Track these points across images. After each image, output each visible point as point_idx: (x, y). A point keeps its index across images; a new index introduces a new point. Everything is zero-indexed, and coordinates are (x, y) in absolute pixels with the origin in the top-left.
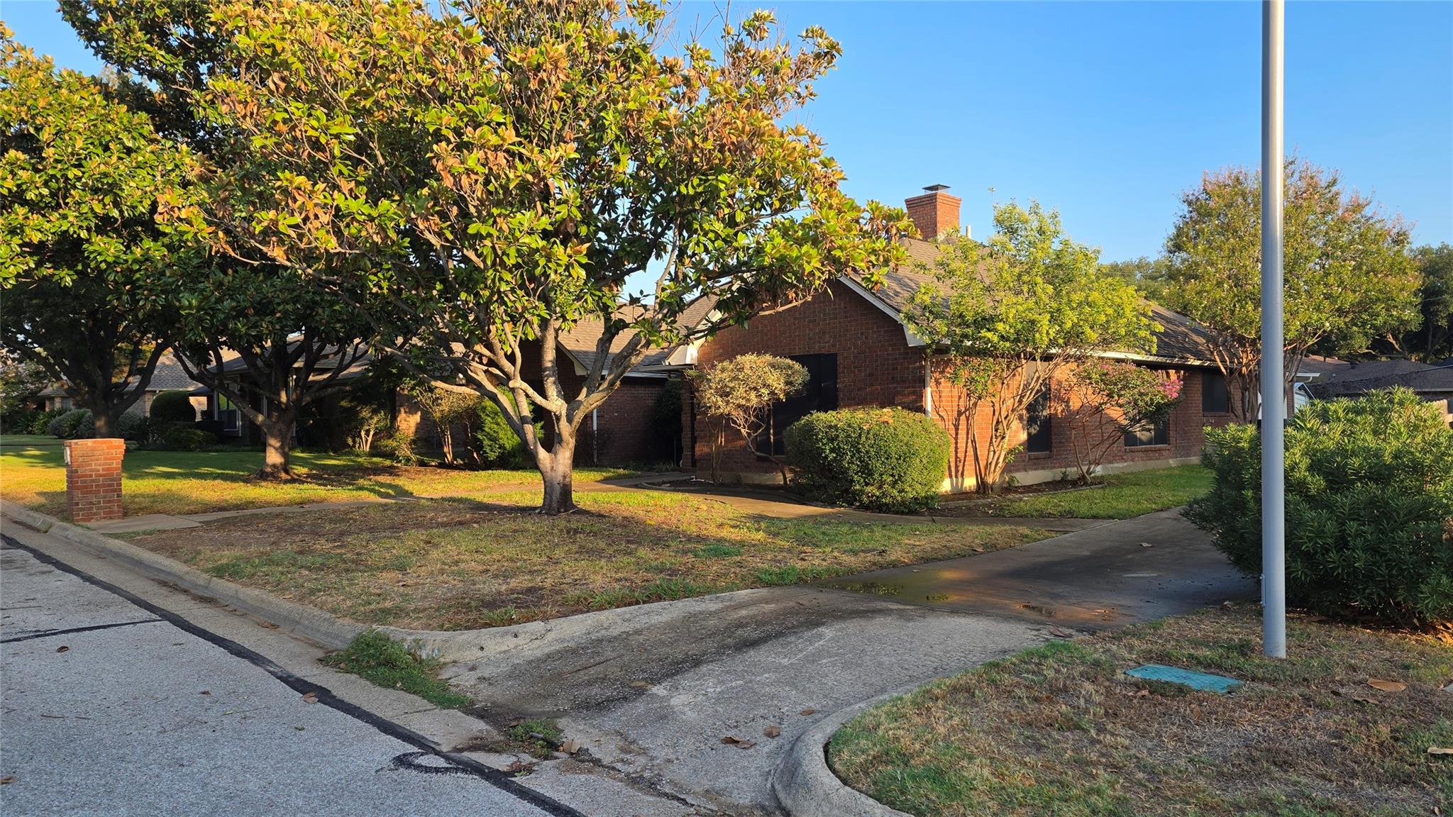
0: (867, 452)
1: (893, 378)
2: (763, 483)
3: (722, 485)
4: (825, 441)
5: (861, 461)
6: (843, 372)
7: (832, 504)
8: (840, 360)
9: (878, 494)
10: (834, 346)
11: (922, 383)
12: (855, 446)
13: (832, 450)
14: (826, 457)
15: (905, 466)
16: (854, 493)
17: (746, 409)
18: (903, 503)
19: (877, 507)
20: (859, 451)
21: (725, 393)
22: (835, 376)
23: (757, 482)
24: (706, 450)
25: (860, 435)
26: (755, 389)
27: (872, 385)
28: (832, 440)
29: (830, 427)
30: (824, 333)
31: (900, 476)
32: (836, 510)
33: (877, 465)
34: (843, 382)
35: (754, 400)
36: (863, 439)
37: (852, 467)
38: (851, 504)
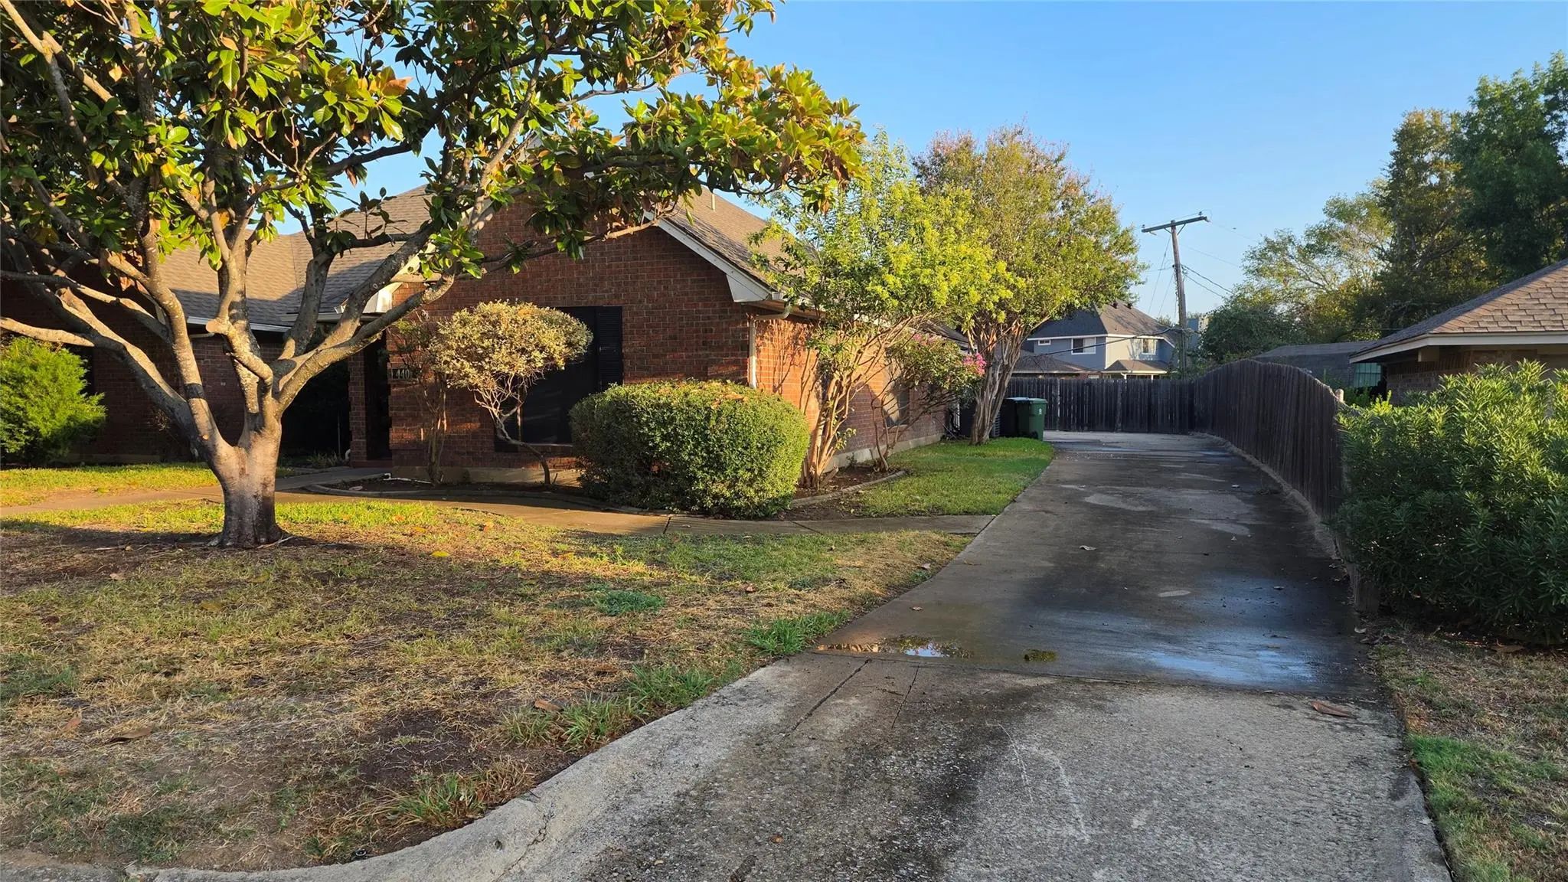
0: (719, 440)
1: (704, 343)
2: (507, 481)
3: (444, 485)
4: (652, 425)
5: (708, 452)
6: (632, 333)
7: (655, 508)
8: (626, 316)
9: (728, 494)
10: (617, 296)
11: (745, 349)
12: (702, 434)
13: (665, 438)
14: (656, 446)
15: (767, 457)
16: (694, 494)
17: (501, 379)
18: (759, 506)
19: (725, 511)
20: (706, 439)
21: (474, 356)
22: (619, 339)
23: (496, 480)
24: (408, 436)
25: (708, 418)
26: (523, 351)
27: (674, 351)
28: (664, 424)
29: (658, 406)
30: (602, 279)
31: (761, 470)
32: (663, 518)
33: (731, 457)
34: (632, 346)
35: (521, 366)
36: (713, 422)
37: (692, 457)
38: (683, 507)
